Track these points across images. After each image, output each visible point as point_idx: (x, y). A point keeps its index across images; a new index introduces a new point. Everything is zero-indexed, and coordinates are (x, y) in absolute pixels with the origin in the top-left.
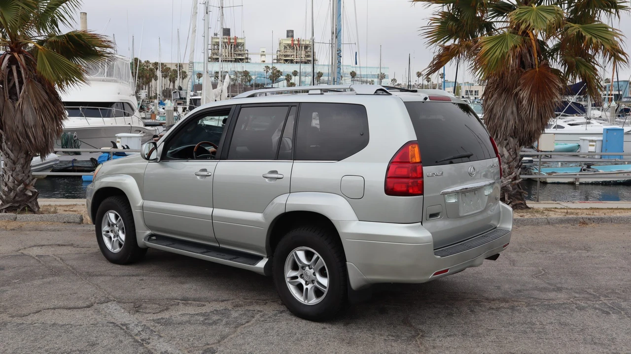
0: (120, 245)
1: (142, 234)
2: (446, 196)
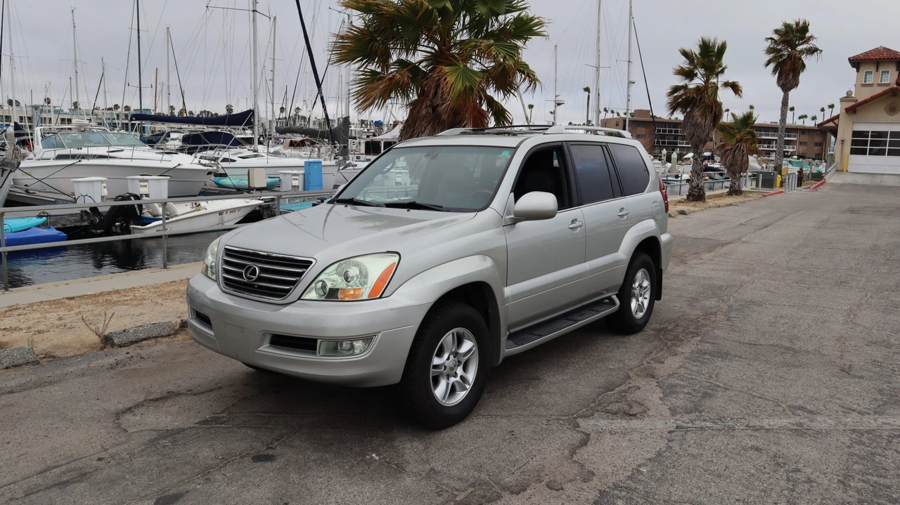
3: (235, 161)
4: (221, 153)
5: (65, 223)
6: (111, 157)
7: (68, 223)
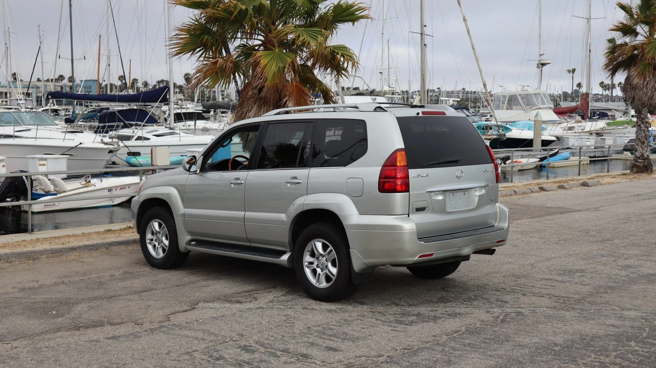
0: (164, 250)
1: (184, 239)
2: (432, 194)
3: (149, 139)
4: (136, 131)
6: (16, 137)
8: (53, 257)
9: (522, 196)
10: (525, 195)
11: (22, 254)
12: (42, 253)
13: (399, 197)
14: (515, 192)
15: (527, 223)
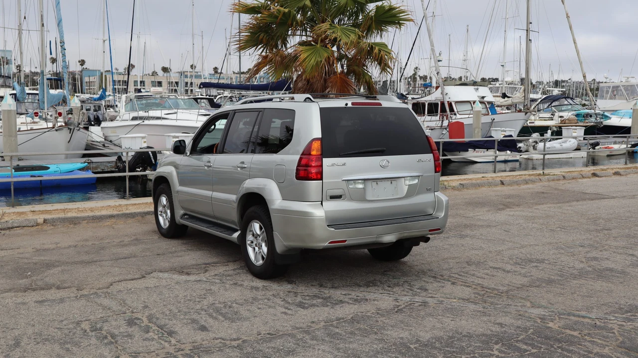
0: (168, 221)
1: (179, 212)
2: (350, 182)
5: (103, 168)
7: (106, 168)
8: (93, 223)
9: (570, 181)
10: (574, 181)
11: (67, 219)
12: (84, 219)
13: (314, 185)
14: (564, 177)
15: (546, 208)
